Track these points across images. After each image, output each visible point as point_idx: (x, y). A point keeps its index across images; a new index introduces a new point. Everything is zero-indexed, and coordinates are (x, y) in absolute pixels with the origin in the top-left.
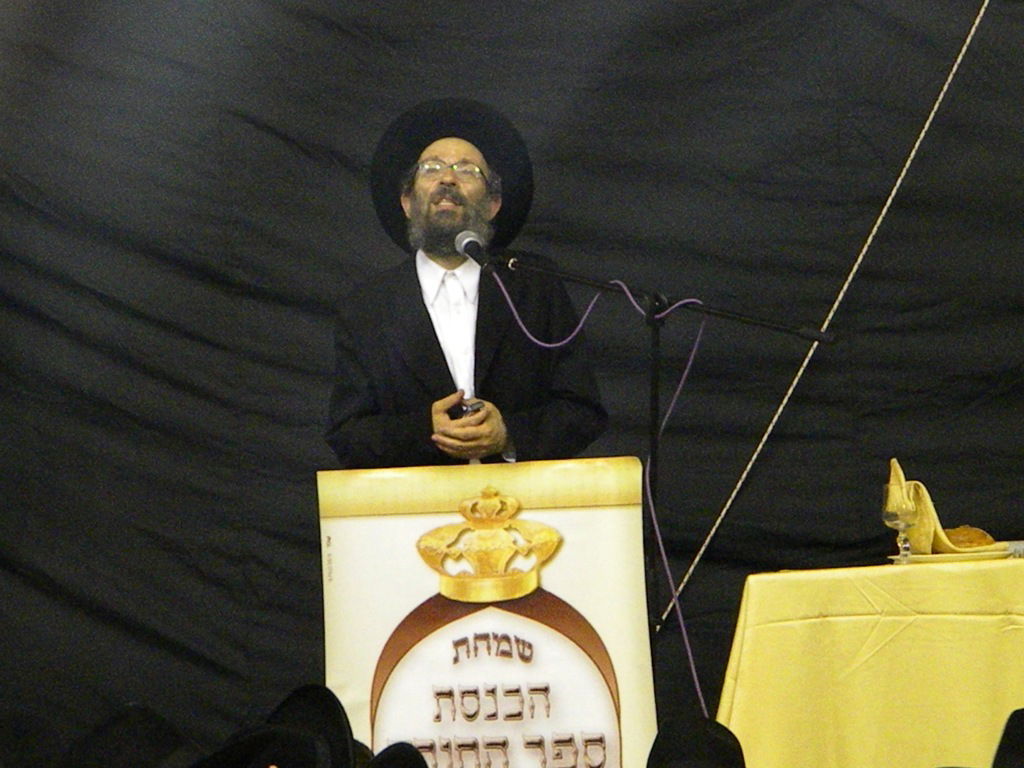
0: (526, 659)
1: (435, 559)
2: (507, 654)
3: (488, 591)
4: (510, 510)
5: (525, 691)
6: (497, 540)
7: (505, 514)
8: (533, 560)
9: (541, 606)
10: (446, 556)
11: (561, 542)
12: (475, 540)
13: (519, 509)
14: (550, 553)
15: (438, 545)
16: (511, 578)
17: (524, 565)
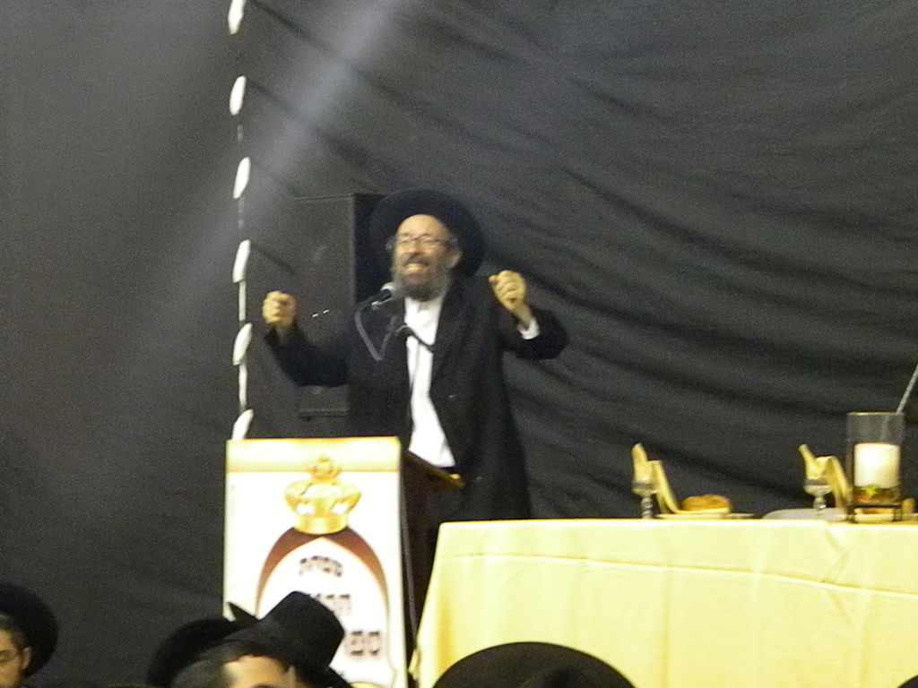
0: (339, 574)
1: (294, 503)
2: (327, 570)
3: (319, 527)
4: (335, 472)
5: (337, 597)
6: (327, 492)
7: (332, 473)
8: (346, 506)
9: (346, 538)
10: (299, 501)
11: (359, 496)
12: (313, 493)
13: (339, 471)
14: (354, 502)
15: (296, 493)
16: (333, 517)
17: (340, 509)
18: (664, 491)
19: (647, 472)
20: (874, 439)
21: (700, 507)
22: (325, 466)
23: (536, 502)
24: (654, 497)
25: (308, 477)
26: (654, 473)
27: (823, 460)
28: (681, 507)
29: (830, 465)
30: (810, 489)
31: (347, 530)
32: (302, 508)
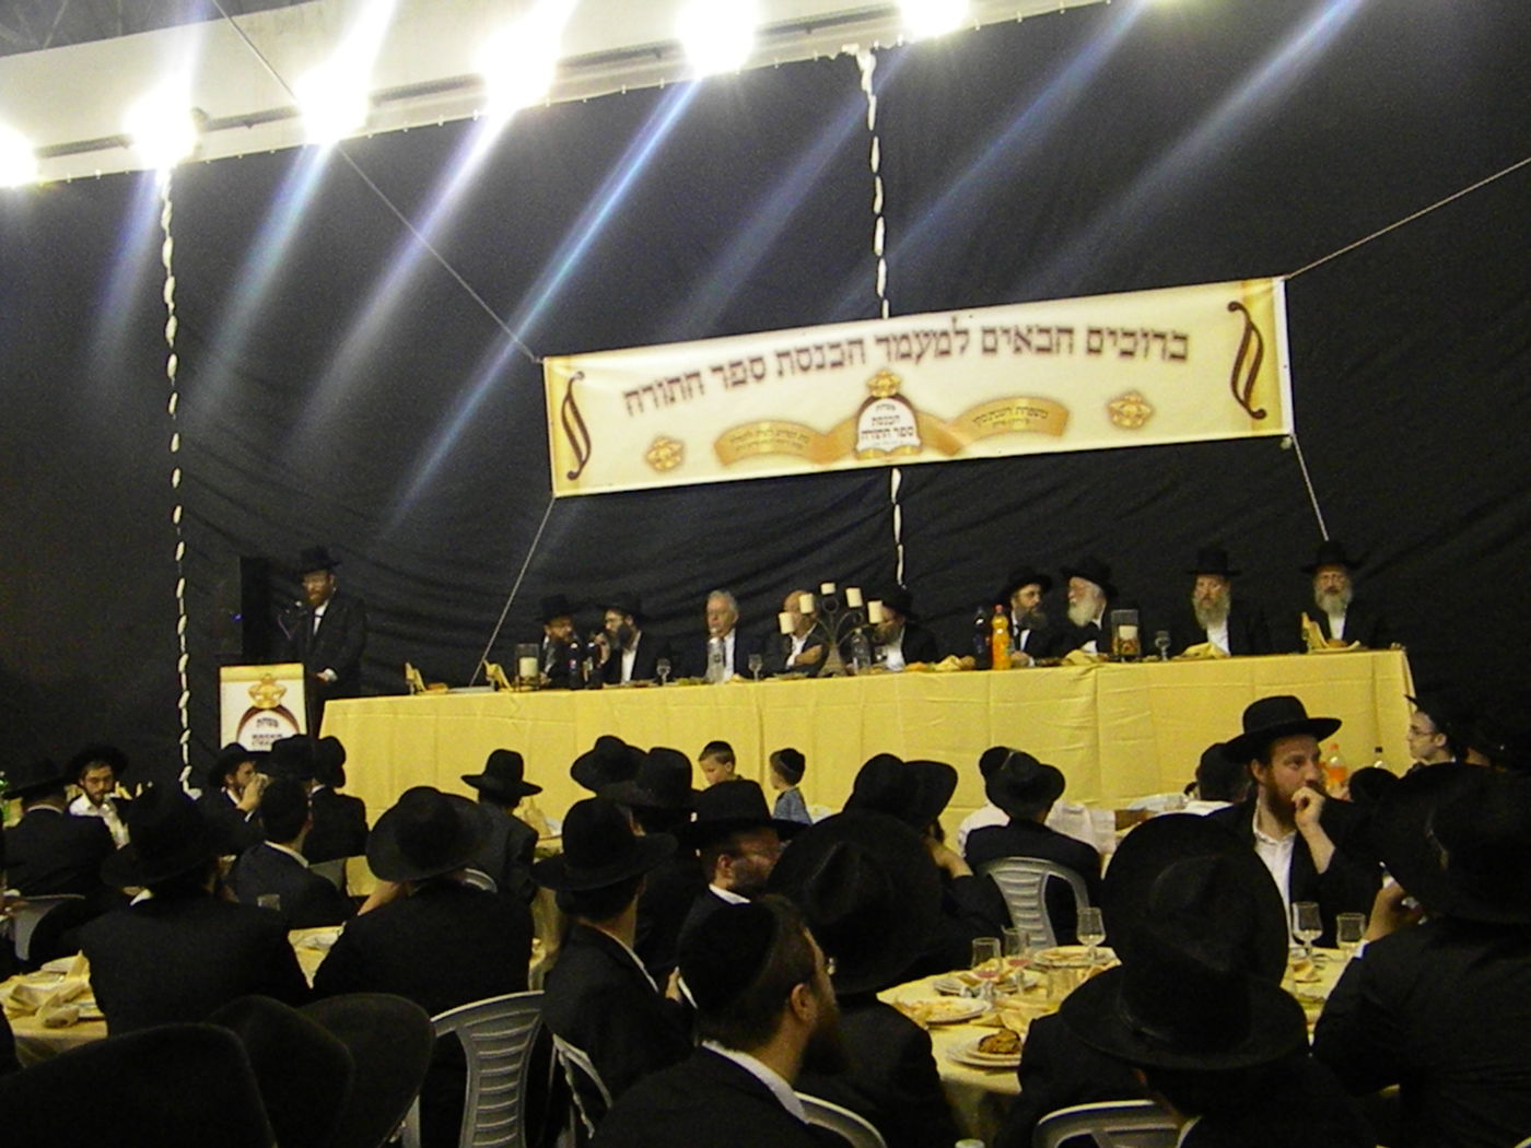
1: (252, 694)
3: (265, 705)
6: (269, 689)
7: (271, 681)
8: (279, 695)
9: (280, 709)
10: (255, 694)
11: (285, 690)
12: (263, 689)
14: (282, 693)
15: (254, 690)
16: (273, 701)
17: (276, 697)
18: (420, 682)
19: (412, 674)
20: (527, 656)
21: (435, 688)
22: (268, 678)
23: (363, 688)
24: (415, 686)
25: (259, 683)
26: (416, 677)
27: (494, 666)
28: (427, 689)
29: (497, 670)
30: (488, 679)
31: (280, 706)
32: (258, 697)
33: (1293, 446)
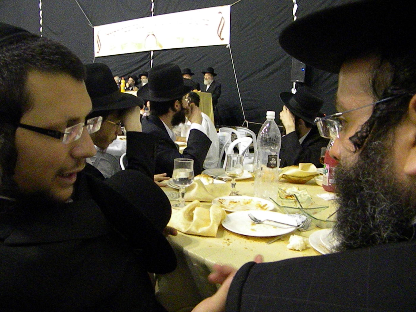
33: (229, 48)
